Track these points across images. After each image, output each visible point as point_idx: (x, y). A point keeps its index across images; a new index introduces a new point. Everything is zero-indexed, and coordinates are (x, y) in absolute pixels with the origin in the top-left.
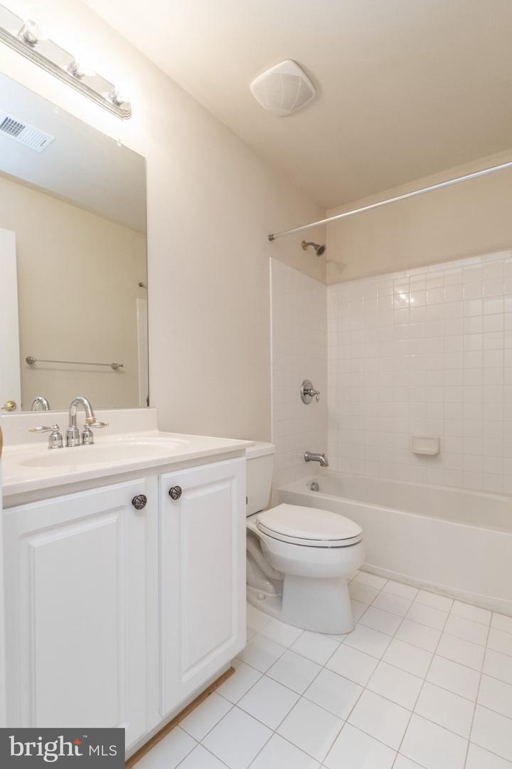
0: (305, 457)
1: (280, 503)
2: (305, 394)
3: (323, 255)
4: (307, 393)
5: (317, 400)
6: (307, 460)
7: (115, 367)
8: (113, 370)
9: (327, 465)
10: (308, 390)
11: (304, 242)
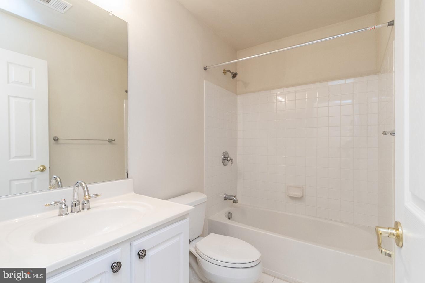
0: (224, 197)
1: (209, 234)
2: (224, 160)
3: (236, 78)
4: (226, 159)
5: (232, 164)
6: (226, 199)
7: (110, 141)
8: (109, 143)
9: (237, 203)
10: (226, 157)
11: (224, 70)
